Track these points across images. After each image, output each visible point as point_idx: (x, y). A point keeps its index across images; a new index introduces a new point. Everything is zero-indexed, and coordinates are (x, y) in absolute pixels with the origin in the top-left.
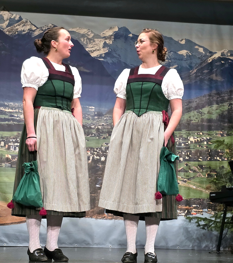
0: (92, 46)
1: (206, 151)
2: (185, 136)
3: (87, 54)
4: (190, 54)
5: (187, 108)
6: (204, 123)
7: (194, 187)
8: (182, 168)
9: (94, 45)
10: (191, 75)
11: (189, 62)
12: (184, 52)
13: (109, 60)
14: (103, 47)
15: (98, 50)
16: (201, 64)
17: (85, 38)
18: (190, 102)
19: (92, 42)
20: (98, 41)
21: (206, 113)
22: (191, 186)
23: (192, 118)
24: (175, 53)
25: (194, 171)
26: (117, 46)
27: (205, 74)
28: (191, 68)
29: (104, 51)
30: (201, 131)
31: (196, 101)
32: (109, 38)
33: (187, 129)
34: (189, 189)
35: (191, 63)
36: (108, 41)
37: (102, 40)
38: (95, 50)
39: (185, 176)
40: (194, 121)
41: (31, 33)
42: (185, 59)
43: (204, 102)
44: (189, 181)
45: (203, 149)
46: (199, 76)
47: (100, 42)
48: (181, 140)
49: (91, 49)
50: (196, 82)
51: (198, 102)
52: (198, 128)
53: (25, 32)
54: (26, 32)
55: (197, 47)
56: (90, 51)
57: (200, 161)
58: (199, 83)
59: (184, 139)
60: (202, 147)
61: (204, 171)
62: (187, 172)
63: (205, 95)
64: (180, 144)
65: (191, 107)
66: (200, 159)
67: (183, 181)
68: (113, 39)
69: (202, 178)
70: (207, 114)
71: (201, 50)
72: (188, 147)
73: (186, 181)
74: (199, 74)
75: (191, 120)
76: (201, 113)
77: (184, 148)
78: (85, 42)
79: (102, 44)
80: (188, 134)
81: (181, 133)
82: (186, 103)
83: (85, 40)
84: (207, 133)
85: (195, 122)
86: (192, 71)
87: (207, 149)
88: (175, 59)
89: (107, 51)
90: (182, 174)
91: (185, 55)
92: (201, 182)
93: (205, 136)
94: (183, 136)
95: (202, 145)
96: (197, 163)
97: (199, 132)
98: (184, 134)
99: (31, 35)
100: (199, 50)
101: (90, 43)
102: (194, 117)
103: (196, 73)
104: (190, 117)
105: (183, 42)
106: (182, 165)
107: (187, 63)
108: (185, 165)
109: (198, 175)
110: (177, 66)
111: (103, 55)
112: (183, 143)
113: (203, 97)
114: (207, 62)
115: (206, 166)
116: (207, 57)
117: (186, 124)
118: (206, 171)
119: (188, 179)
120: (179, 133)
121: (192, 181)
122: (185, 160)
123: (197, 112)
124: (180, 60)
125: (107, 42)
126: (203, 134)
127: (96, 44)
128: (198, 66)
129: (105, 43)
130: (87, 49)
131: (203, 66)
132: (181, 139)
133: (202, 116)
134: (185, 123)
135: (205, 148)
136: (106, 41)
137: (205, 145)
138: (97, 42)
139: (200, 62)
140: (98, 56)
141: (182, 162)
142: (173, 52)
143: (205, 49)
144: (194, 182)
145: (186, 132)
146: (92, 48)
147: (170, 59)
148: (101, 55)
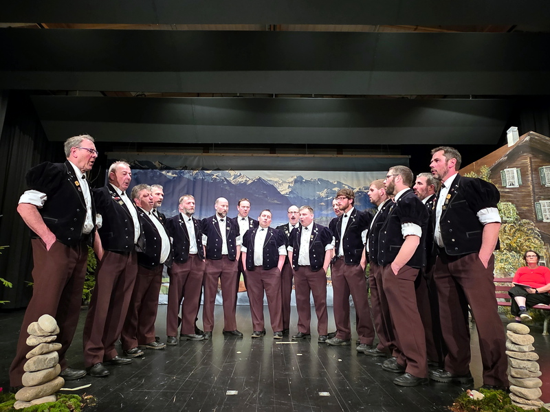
0: (281, 188)
3: (279, 193)
13: (292, 196)
26: (296, 187)
29: (289, 190)
32: (292, 182)
36: (290, 185)
38: (283, 190)
41: (246, 183)
53: (243, 182)
55: (344, 185)
68: (294, 183)
78: (277, 186)
79: (287, 186)
105: (336, 183)
130: (279, 190)
138: (284, 186)
148: (287, 193)
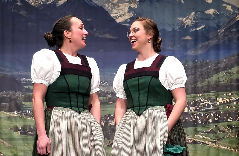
0: (116, 12)
1: (235, 111)
2: (213, 97)
3: (113, 20)
4: (218, 13)
5: (215, 69)
6: (232, 84)
7: (224, 147)
8: (211, 129)
9: (119, 10)
10: (218, 35)
11: (216, 21)
12: (211, 11)
14: (129, 12)
15: (124, 15)
16: (229, 22)
17: (110, 4)
18: (218, 63)
19: (117, 8)
20: (123, 5)
21: (235, 72)
22: (221, 146)
23: (221, 79)
24: (202, 13)
25: (224, 132)
26: (142, 9)
27: (233, 33)
28: (219, 27)
29: (130, 16)
30: (230, 91)
31: (225, 62)
32: (134, 1)
33: (216, 91)
34: (218, 149)
35: (219, 22)
37: (127, 5)
38: (120, 16)
39: (214, 137)
40: (222, 82)
41: (56, 3)
42: (213, 19)
43: (233, 62)
44: (218, 142)
45: (232, 109)
46: (227, 35)
47: (125, 6)
48: (210, 102)
49: (116, 15)
50: (224, 42)
51: (226, 62)
52: (227, 89)
53: (49, 2)
54: (51, 2)
55: (224, 5)
56: (115, 17)
57: (229, 121)
58: (227, 42)
59: (213, 100)
60: (231, 107)
61: (234, 131)
62: (216, 133)
63: (234, 54)
64: (209, 106)
65: (220, 68)
66: (229, 120)
67: (212, 142)
68: (138, 3)
69: (232, 138)
70: (236, 74)
71: (229, 8)
72: (217, 108)
73: (215, 142)
74: (228, 33)
75: (219, 81)
76: (230, 73)
77: (213, 110)
78: (110, 8)
79: (127, 9)
80: (217, 96)
81: (210, 95)
82: (215, 64)
83: (110, 6)
84: (236, 93)
85: (224, 82)
86: (220, 31)
87: (236, 109)
88: (202, 19)
89: (133, 16)
90: (212, 135)
91: (212, 14)
92: (231, 142)
93: (234, 96)
94: (211, 97)
95: (232, 106)
96: (226, 123)
97: (228, 92)
98: (212, 96)
99: (56, 4)
100: (227, 7)
101: (115, 8)
102: (222, 78)
103: (224, 32)
104: (218, 78)
105: (210, 1)
106: (211, 126)
107: (214, 22)
108: (214, 127)
109: (227, 135)
110: (204, 26)
111: (129, 20)
112: (212, 104)
113: (232, 56)
114: (235, 20)
115: (235, 126)
116: (235, 15)
117: (215, 86)
118: (236, 131)
119: (218, 140)
120: (208, 95)
121: (221, 142)
122: (214, 121)
123: (226, 73)
124: (207, 20)
125: (132, 7)
126: (232, 94)
127: (121, 9)
128: (227, 25)
129: (130, 8)
130: (112, 15)
131: (232, 24)
132: (210, 100)
133: (230, 76)
134: (213, 84)
135: (234, 108)
136: (131, 5)
137: (235, 105)
138: (122, 7)
139: (228, 20)
140: (123, 21)
141: (211, 124)
142: (200, 12)
143: (233, 7)
144: (223, 142)
145: (215, 93)
146: (117, 13)
147: (197, 20)
148: (126, 20)
